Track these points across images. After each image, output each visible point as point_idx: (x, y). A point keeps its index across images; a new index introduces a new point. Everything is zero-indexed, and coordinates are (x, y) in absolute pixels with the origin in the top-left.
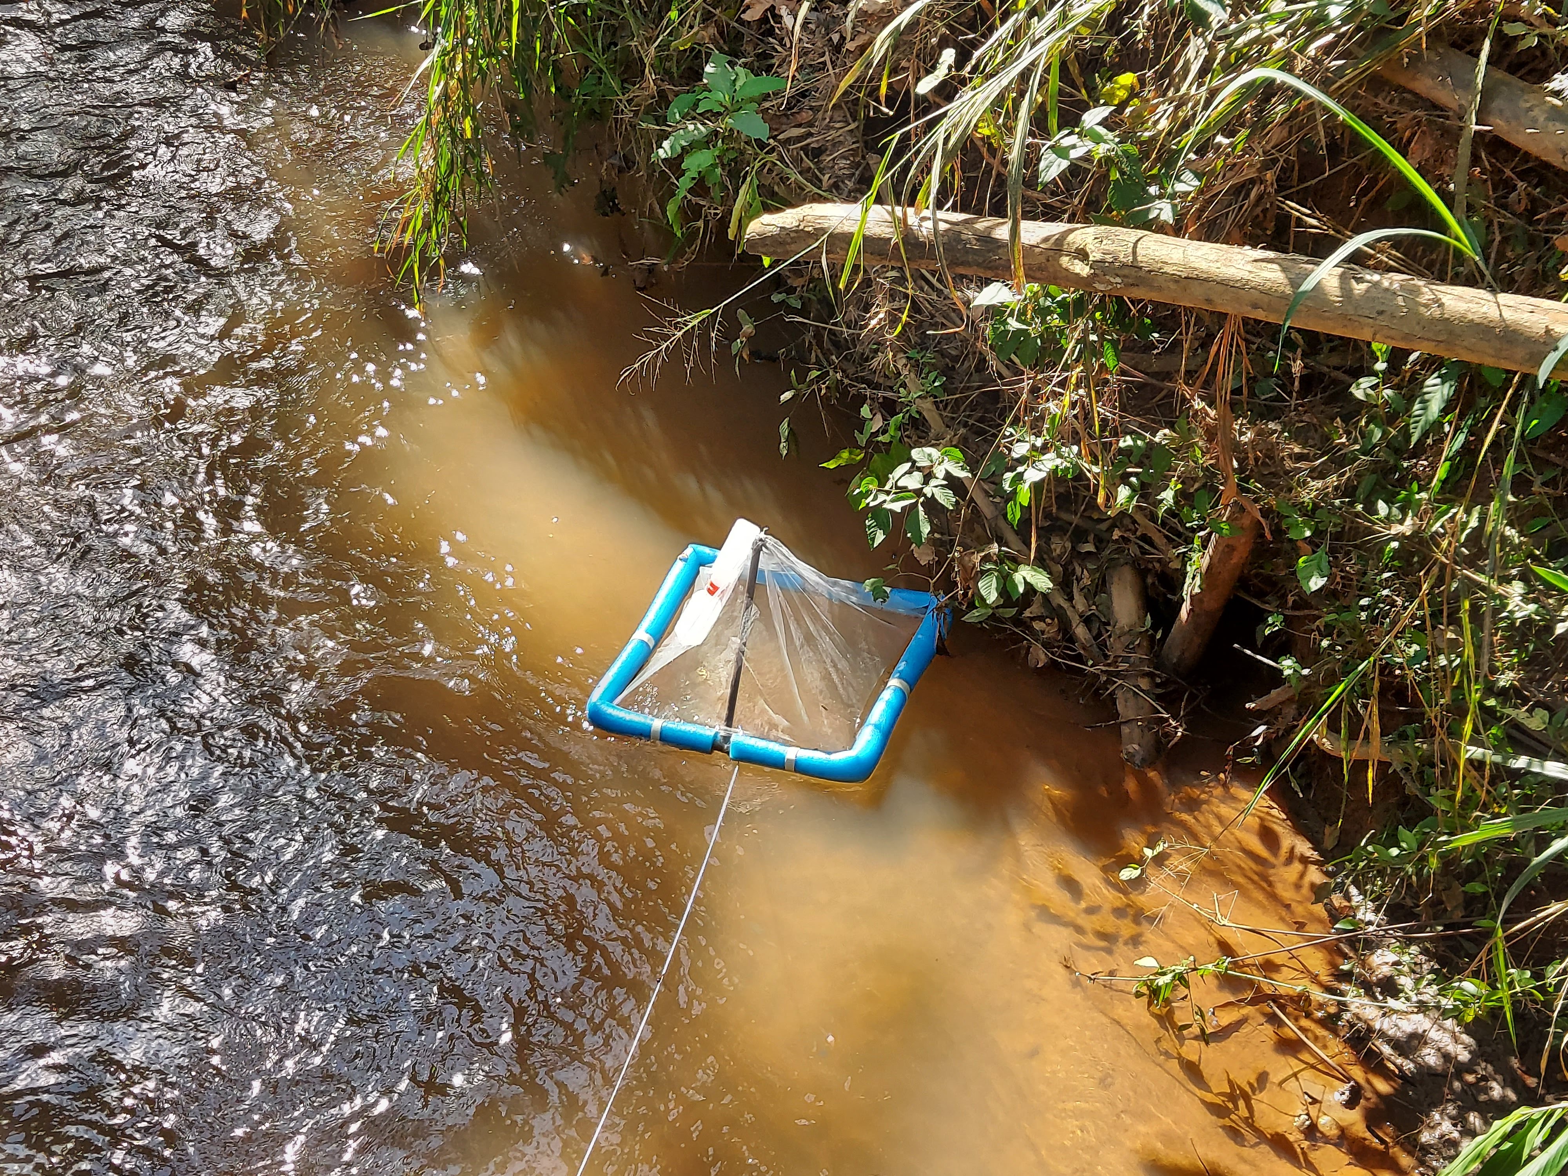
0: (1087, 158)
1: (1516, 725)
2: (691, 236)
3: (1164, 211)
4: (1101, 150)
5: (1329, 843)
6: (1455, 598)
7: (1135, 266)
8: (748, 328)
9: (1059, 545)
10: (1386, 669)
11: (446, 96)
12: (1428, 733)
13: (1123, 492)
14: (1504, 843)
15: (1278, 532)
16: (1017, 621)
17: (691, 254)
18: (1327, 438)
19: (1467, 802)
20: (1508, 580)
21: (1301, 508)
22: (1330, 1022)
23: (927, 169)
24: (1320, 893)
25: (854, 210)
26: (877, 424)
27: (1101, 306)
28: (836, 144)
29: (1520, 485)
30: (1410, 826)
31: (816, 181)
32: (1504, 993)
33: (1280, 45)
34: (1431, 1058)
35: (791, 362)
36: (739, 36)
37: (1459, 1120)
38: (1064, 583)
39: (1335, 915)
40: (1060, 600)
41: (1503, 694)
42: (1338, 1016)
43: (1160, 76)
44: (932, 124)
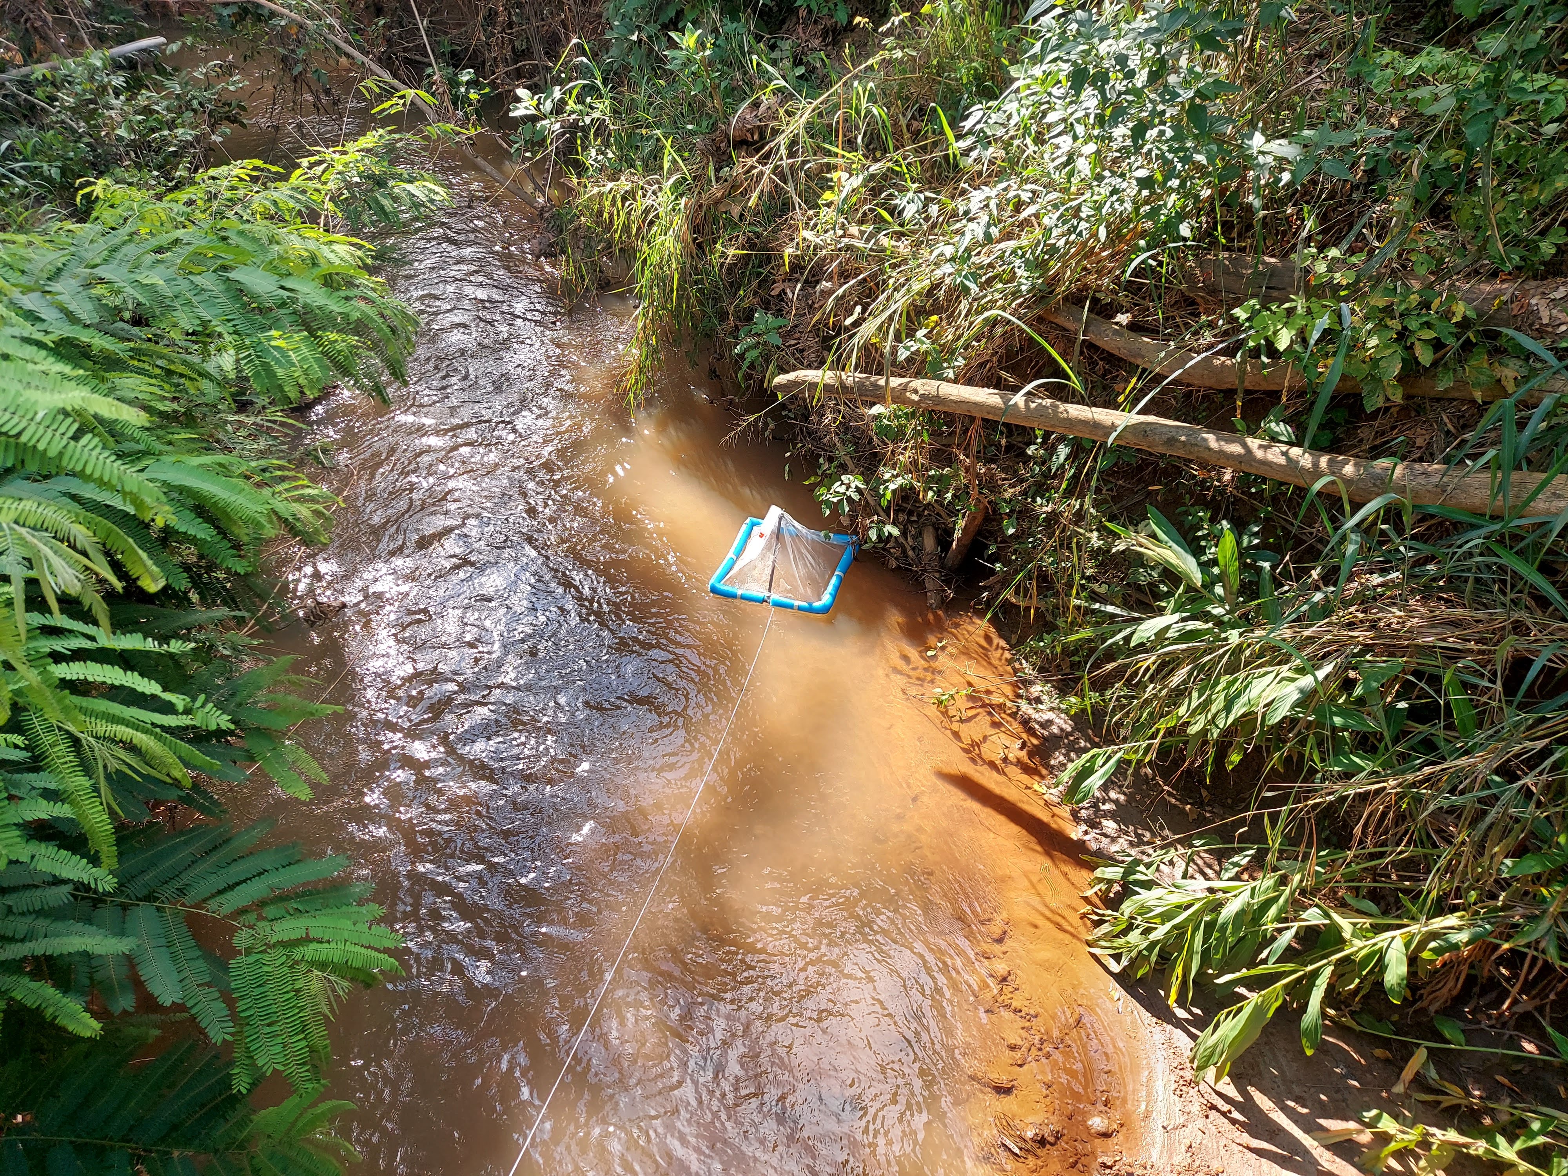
0: (918, 350)
1: (1093, 591)
2: (749, 387)
3: (951, 374)
4: (924, 348)
5: (1014, 641)
6: (1070, 538)
7: (938, 396)
8: (772, 426)
9: (902, 517)
10: (1040, 567)
11: (645, 326)
12: (1057, 595)
13: (930, 494)
14: (1089, 640)
15: (994, 511)
16: (884, 549)
17: (747, 395)
18: (1016, 471)
19: (1072, 623)
20: (1091, 531)
21: (1005, 500)
22: (1014, 715)
23: (849, 357)
24: (1009, 662)
25: (820, 373)
26: (826, 466)
27: (923, 415)
28: (810, 347)
29: (1098, 490)
30: (1048, 633)
31: (802, 363)
32: (1087, 702)
33: (1000, 302)
34: (1056, 731)
35: (789, 441)
36: (769, 302)
37: (1066, 755)
38: (904, 533)
39: (1015, 671)
40: (902, 540)
41: (1089, 579)
42: (1016, 713)
43: (948, 317)
44: (851, 337)
